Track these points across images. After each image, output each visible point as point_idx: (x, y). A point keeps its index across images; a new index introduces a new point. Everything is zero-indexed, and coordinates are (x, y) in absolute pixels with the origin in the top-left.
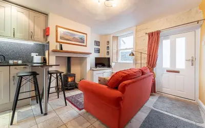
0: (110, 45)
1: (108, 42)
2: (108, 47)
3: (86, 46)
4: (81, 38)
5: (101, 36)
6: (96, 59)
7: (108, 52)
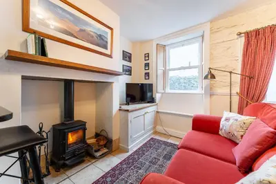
0: (152, 61)
1: (147, 56)
2: (147, 65)
3: (110, 56)
4: (100, 36)
5: (135, 43)
6: (128, 86)
7: (147, 75)
